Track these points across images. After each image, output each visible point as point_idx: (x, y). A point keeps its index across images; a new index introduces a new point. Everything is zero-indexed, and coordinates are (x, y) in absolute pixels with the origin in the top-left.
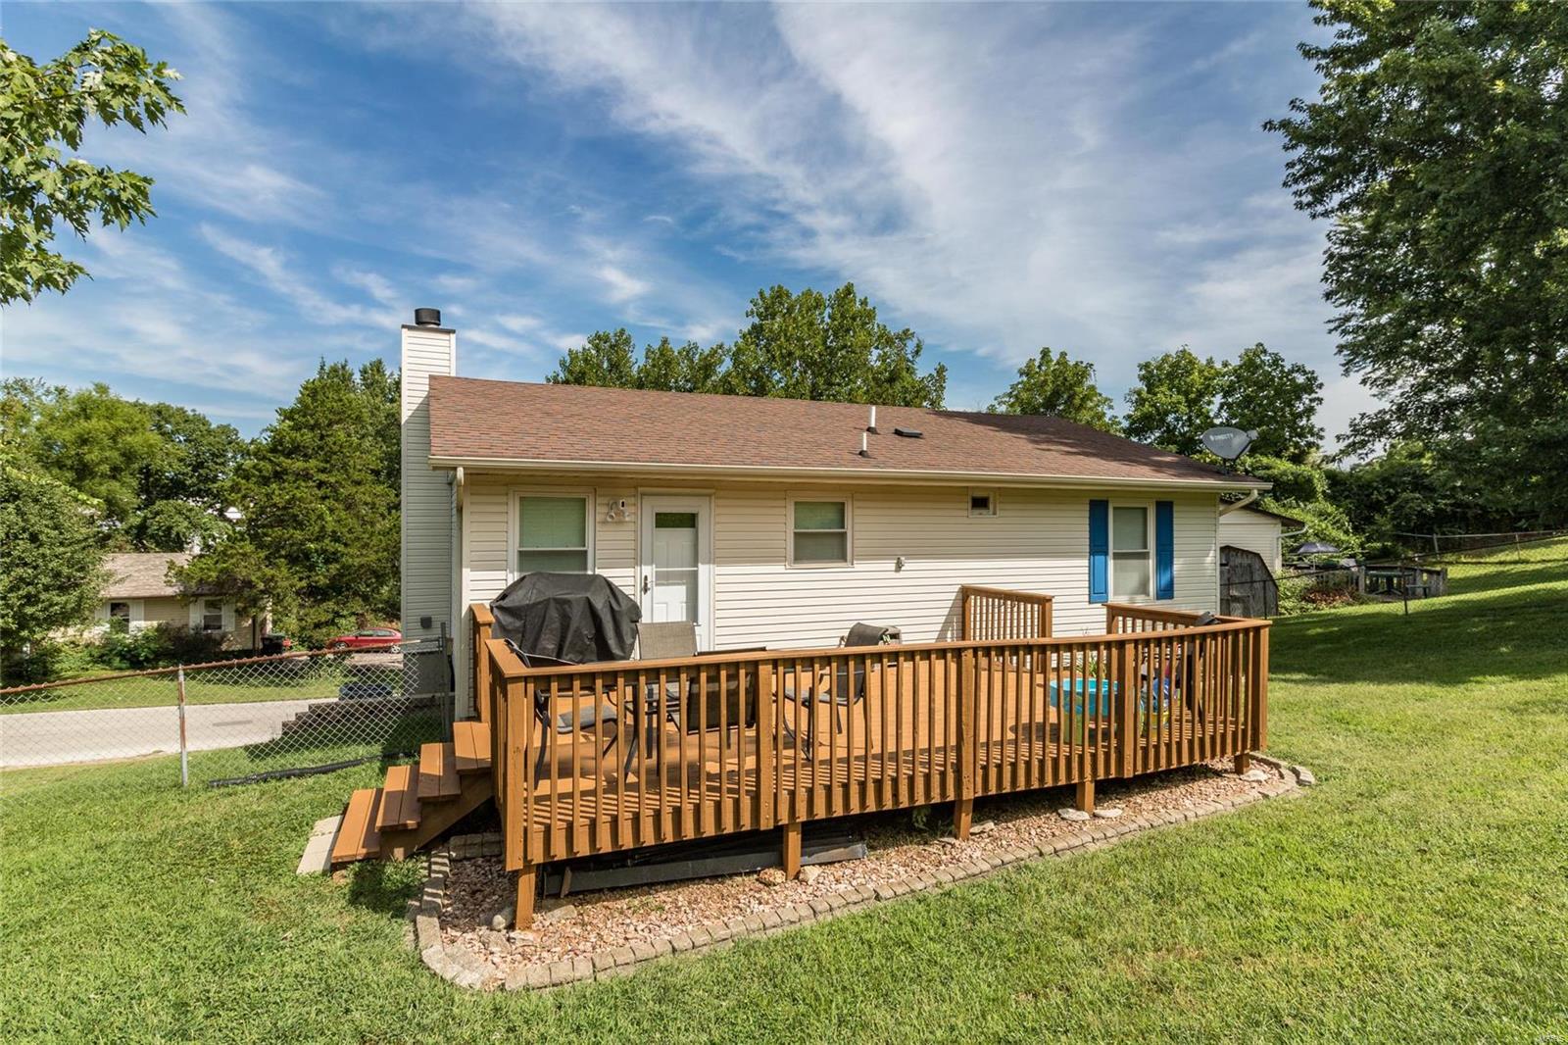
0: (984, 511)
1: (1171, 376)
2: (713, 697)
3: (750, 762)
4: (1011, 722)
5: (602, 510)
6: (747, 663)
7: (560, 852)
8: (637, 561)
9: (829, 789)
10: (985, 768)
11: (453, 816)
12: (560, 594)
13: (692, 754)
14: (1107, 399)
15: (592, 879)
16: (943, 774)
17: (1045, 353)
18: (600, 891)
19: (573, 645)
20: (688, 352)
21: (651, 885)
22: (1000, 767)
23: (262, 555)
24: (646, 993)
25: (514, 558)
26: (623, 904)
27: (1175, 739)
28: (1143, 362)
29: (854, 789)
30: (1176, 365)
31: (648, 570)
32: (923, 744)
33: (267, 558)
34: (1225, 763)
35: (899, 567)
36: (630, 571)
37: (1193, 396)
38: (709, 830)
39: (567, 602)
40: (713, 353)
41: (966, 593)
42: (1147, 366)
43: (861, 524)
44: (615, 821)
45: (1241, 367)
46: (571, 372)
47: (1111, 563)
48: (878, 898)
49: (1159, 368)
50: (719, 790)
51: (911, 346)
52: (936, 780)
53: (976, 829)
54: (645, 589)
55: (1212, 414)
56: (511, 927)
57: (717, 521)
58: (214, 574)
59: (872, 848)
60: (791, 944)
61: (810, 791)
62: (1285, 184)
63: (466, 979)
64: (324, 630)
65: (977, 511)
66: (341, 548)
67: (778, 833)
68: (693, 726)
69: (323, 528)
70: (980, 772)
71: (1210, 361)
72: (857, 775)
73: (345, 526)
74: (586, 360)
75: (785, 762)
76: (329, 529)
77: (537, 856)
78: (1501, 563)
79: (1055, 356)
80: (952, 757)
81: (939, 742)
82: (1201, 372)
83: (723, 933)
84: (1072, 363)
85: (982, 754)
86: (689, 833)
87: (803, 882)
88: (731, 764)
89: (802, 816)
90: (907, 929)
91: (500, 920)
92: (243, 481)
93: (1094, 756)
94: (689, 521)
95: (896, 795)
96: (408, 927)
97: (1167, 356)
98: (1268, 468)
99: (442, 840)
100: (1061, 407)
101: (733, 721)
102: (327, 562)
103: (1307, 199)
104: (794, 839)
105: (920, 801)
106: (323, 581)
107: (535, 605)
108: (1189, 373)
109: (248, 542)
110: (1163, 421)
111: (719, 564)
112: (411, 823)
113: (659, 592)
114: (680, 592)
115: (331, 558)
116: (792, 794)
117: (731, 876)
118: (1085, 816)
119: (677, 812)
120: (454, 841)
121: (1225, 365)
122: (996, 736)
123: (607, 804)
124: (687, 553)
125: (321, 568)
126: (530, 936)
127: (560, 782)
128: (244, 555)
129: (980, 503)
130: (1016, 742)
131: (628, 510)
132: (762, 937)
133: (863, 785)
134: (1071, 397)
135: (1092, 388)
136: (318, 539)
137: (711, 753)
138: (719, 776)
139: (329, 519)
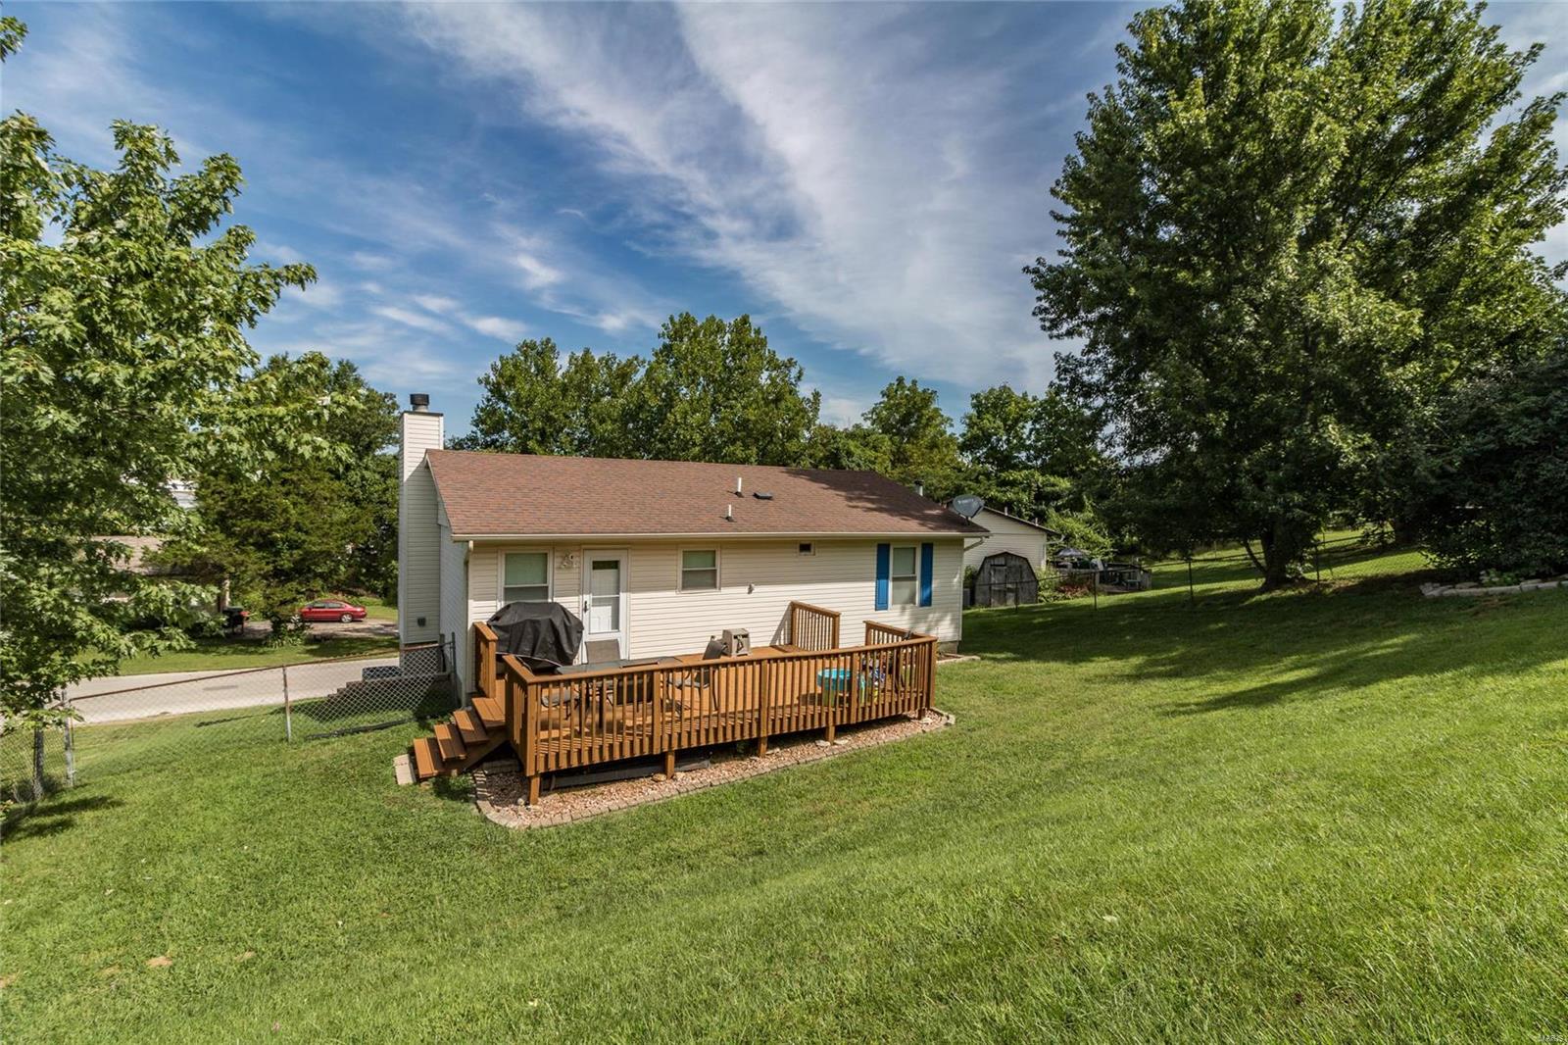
0: (808, 554)
1: (995, 406)
2: (630, 688)
3: (649, 720)
4: (796, 694)
5: (558, 560)
6: (647, 672)
7: (552, 767)
8: (581, 592)
9: (689, 733)
10: (774, 721)
11: (485, 752)
12: (535, 616)
13: (619, 715)
14: (948, 419)
15: (564, 781)
16: (751, 724)
17: (900, 380)
18: (570, 787)
19: (541, 648)
20: (607, 361)
21: (596, 784)
22: (781, 720)
23: (233, 542)
24: (598, 828)
25: (501, 593)
26: (583, 792)
27: (881, 702)
28: (974, 393)
29: (703, 733)
30: (998, 398)
31: (588, 598)
32: (740, 708)
33: (237, 545)
34: (913, 714)
35: (750, 591)
36: (576, 598)
37: (1009, 422)
38: (627, 755)
39: (538, 621)
40: (630, 363)
41: (794, 606)
42: (976, 397)
43: (726, 564)
44: (580, 751)
45: (1046, 401)
46: (501, 375)
47: (891, 584)
48: (711, 785)
49: (986, 398)
50: (632, 735)
51: (794, 372)
52: (747, 727)
53: (770, 752)
54: (585, 610)
55: (1024, 436)
56: (526, 804)
57: (632, 566)
58: (188, 560)
59: (713, 763)
60: (667, 805)
61: (680, 734)
62: (1034, 314)
63: (511, 825)
64: (289, 607)
65: (803, 554)
66: (304, 537)
67: (663, 757)
68: (620, 702)
69: (287, 520)
70: (770, 723)
71: (1025, 395)
72: (705, 726)
73: (308, 518)
74: (515, 366)
75: (667, 719)
76: (293, 520)
77: (542, 770)
78: (1205, 560)
79: (908, 384)
80: (756, 715)
81: (749, 707)
82: (1017, 403)
83: (634, 803)
84: (920, 390)
85: (772, 712)
86: (617, 757)
87: (674, 780)
88: (639, 721)
89: (675, 747)
90: (722, 797)
91: (521, 801)
92: (212, 478)
93: (834, 713)
94: (614, 565)
95: (725, 735)
96: (473, 806)
97: (993, 390)
98: (1053, 485)
99: (478, 765)
100: (913, 424)
101: (640, 700)
102: (291, 548)
103: (1047, 324)
104: (671, 759)
105: (738, 738)
106: (287, 565)
107: (518, 624)
108: (1009, 403)
109: (218, 532)
110: (989, 441)
111: (634, 592)
112: (462, 756)
113: (594, 611)
114: (608, 610)
115: (293, 545)
116: (670, 736)
117: (638, 778)
118: (828, 744)
119: (611, 747)
120: (485, 765)
121: (1035, 399)
122: (788, 702)
123: (577, 742)
124: (613, 585)
125: (286, 554)
126: (538, 807)
127: (542, 733)
128: (216, 542)
129: (805, 547)
130: (798, 705)
131: (576, 559)
132: (653, 804)
133: (707, 731)
134: (920, 417)
135: (936, 410)
136: (282, 530)
137: (629, 714)
138: (632, 728)
139: (293, 512)
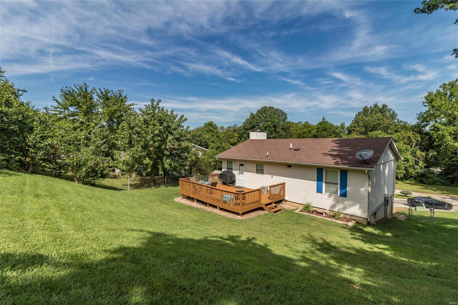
0: (290, 168)
8: (237, 170)
25: (226, 168)
35: (272, 177)
36: (235, 172)
43: (266, 168)
47: (324, 184)
53: (210, 207)
54: (237, 175)
57: (246, 166)
65: (289, 168)
94: (243, 165)
111: (246, 172)
124: (243, 170)
129: (290, 166)
131: (236, 163)
